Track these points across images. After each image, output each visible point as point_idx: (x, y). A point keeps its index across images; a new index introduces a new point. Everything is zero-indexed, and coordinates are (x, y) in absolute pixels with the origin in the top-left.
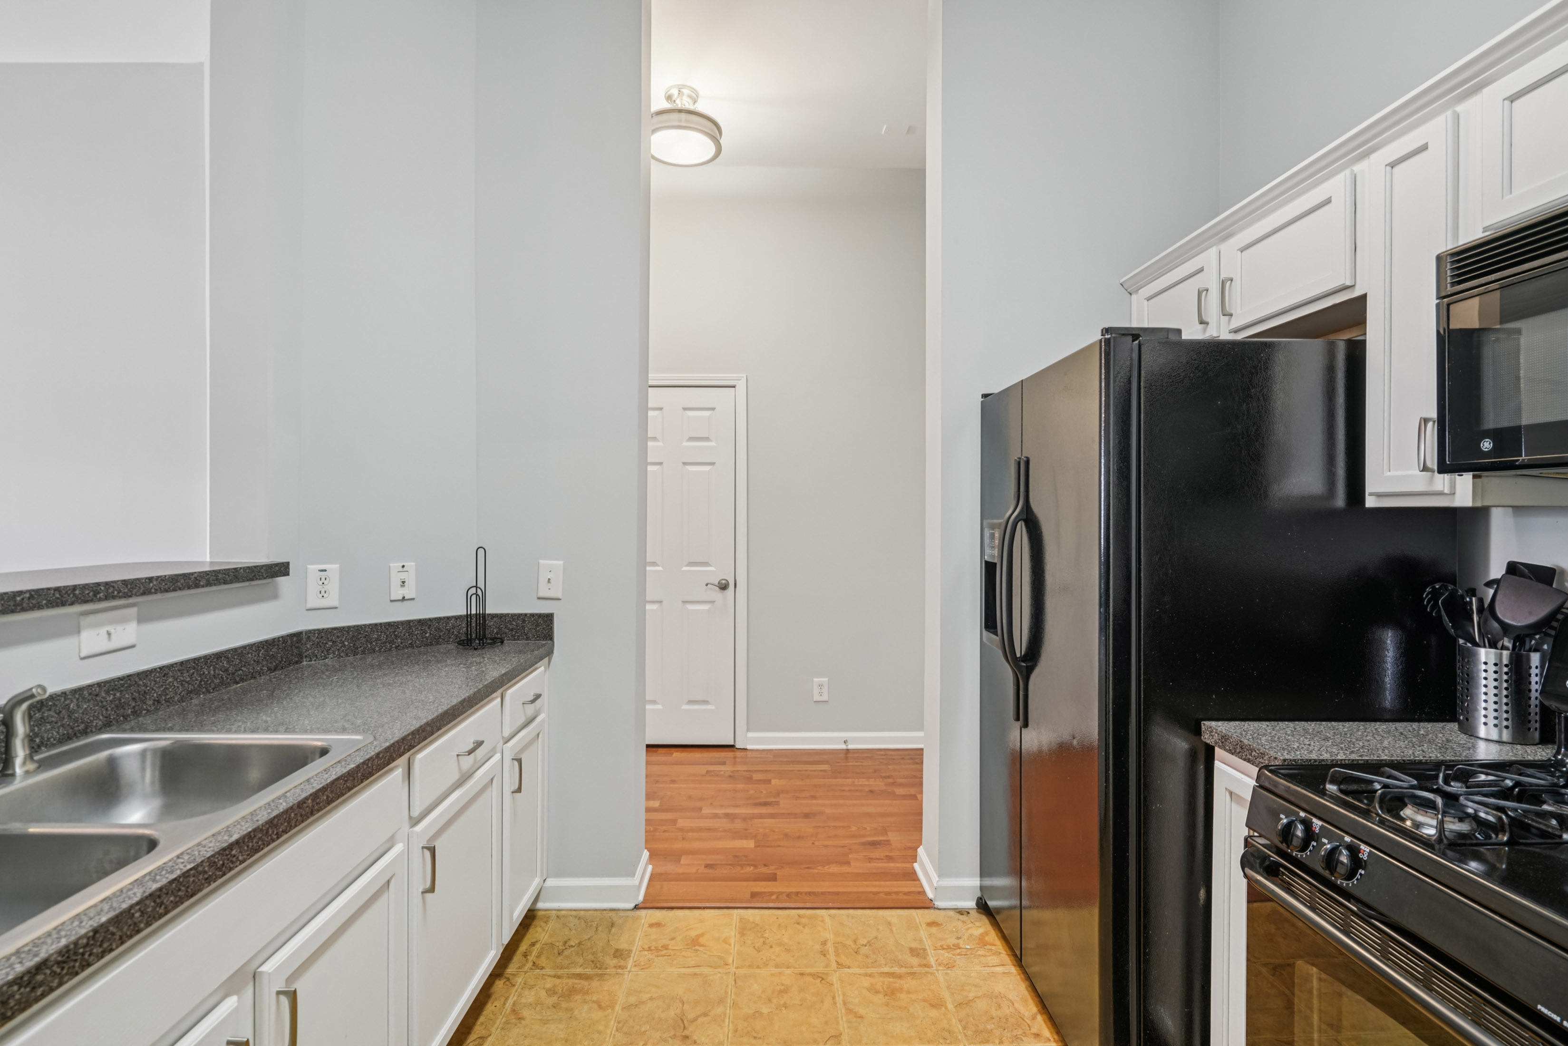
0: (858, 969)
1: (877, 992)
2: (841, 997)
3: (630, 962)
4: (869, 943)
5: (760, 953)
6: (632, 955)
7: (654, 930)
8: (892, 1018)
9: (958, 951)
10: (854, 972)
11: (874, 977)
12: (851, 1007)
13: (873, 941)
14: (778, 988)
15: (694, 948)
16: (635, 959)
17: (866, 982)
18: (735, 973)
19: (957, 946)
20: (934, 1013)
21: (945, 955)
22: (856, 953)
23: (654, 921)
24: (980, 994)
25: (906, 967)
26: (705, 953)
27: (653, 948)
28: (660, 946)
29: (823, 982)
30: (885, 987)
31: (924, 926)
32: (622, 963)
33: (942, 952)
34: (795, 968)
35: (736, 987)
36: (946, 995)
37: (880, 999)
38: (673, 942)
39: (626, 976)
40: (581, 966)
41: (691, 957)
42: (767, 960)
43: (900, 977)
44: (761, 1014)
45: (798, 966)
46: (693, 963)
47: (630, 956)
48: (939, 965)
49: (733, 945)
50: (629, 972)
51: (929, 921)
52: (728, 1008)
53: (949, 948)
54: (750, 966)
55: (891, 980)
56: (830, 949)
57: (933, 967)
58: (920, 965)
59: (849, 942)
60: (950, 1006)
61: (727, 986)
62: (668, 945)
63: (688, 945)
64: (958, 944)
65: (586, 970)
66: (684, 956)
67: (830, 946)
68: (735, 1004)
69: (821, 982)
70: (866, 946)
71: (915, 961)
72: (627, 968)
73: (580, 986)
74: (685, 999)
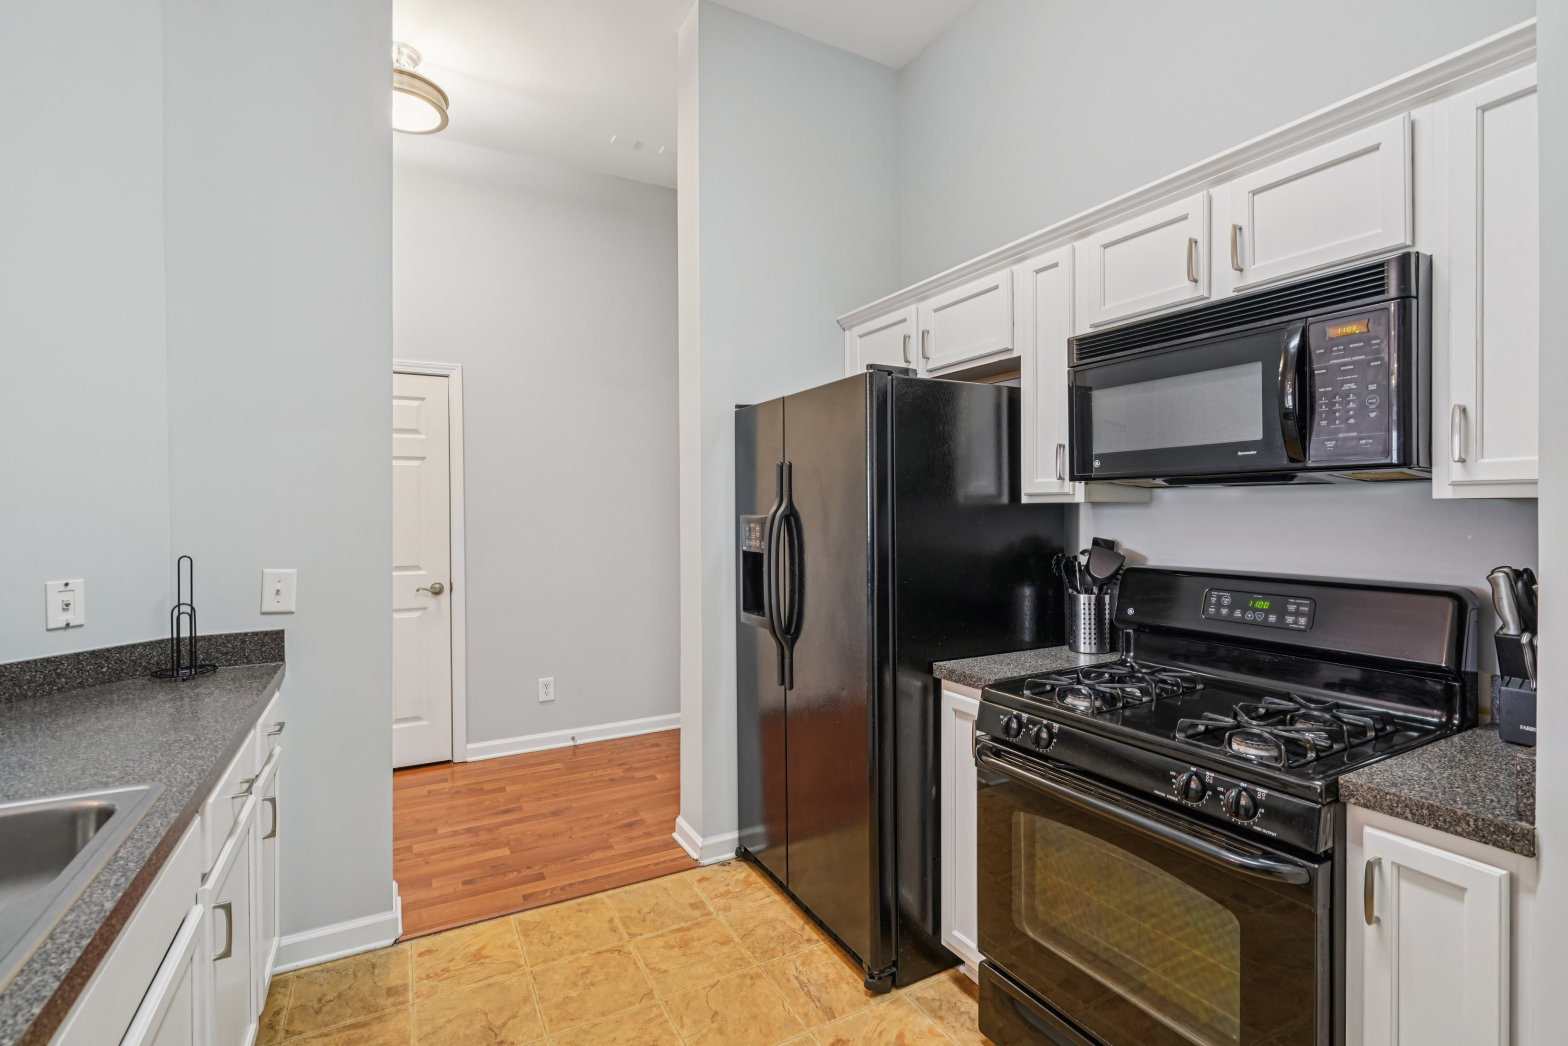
0: (649, 934)
1: (672, 947)
2: (642, 961)
3: (411, 996)
4: (652, 910)
5: (551, 947)
6: (410, 988)
7: (426, 958)
8: (692, 964)
9: (730, 895)
10: (646, 937)
11: (665, 936)
12: (653, 966)
13: (655, 907)
14: (580, 971)
15: (479, 962)
16: (415, 991)
17: (660, 942)
18: (532, 972)
19: (728, 892)
20: (725, 949)
21: (721, 902)
22: (643, 921)
23: (422, 950)
24: (757, 923)
25: (691, 920)
26: (493, 963)
27: (431, 975)
28: (440, 970)
29: (621, 953)
30: (678, 941)
31: (696, 883)
32: (401, 999)
33: (717, 900)
34: (591, 949)
35: (538, 983)
36: (731, 932)
37: (677, 952)
38: (453, 963)
39: (411, 1010)
40: (350, 1016)
41: (478, 971)
42: (560, 951)
43: (688, 929)
44: (571, 998)
45: (592, 948)
46: (483, 976)
47: (407, 991)
48: (718, 910)
49: (520, 948)
50: (413, 1004)
51: (699, 878)
52: (536, 1004)
53: (722, 895)
54: (544, 961)
55: (681, 934)
56: (618, 924)
57: (713, 914)
58: (702, 915)
59: (634, 914)
60: (737, 940)
61: (527, 985)
62: (448, 968)
63: (470, 961)
64: (729, 890)
65: (358, 1019)
66: (471, 973)
67: (617, 922)
68: (541, 999)
69: (619, 954)
70: (650, 913)
71: (697, 913)
72: (408, 1002)
73: (357, 1035)
74: (487, 1010)
